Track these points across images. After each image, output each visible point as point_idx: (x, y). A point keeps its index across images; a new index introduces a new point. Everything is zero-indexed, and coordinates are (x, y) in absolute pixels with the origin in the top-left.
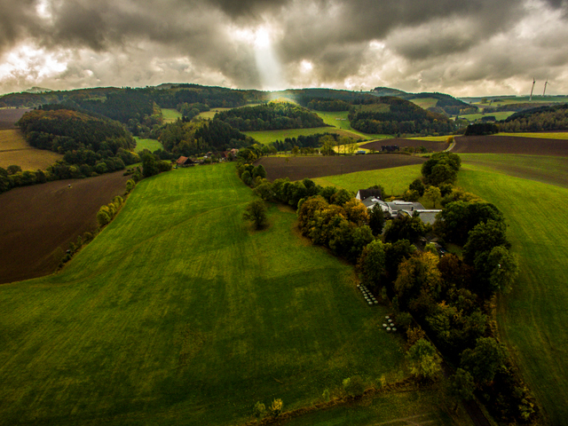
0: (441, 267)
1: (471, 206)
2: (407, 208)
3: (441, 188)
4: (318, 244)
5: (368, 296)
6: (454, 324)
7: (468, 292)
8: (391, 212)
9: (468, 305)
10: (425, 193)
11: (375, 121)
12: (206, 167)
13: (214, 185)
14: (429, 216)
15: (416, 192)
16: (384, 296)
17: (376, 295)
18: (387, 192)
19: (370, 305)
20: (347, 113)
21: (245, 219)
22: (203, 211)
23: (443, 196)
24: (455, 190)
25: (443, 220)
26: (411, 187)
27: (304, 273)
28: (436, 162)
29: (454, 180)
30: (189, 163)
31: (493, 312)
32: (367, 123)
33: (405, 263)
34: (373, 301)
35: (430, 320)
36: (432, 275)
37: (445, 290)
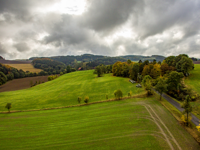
4: (118, 76)
19: (133, 83)
30: (82, 70)
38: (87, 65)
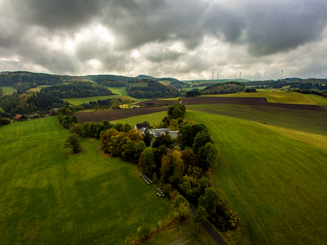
0: (183, 158)
1: (193, 126)
2: (162, 131)
3: (178, 120)
4: (114, 156)
5: (147, 180)
6: (193, 185)
7: (198, 168)
8: (154, 134)
9: (198, 175)
10: (171, 123)
11: (140, 91)
12: (36, 120)
13: (42, 130)
14: (174, 134)
15: (166, 123)
16: (155, 178)
17: (151, 178)
18: (151, 125)
19: (148, 185)
20: (125, 88)
21: (66, 147)
22: (35, 146)
23: (179, 124)
24: (185, 121)
25: (181, 135)
26: (163, 121)
27: (107, 174)
28: (174, 108)
29: (184, 116)
30: (23, 118)
31: (210, 176)
32: (136, 93)
33: (165, 157)
34: (150, 182)
35: (181, 186)
36: (179, 162)
37: (186, 169)
38: (29, 101)
